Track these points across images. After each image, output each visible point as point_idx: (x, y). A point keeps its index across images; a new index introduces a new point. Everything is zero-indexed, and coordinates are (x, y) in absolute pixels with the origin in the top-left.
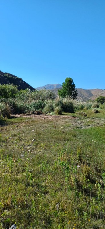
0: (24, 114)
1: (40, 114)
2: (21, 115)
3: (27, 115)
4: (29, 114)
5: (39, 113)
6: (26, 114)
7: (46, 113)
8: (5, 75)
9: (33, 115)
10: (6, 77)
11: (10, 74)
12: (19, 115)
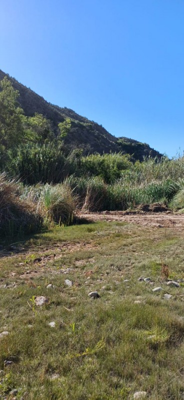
0: (120, 212)
1: (161, 211)
2: (112, 214)
3: (127, 214)
4: (131, 213)
5: (158, 209)
6: (124, 212)
7: (180, 209)
8: (119, 141)
9: (141, 214)
10: (120, 144)
11: (128, 139)
12: (107, 213)
